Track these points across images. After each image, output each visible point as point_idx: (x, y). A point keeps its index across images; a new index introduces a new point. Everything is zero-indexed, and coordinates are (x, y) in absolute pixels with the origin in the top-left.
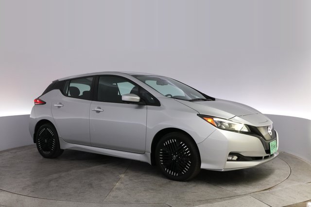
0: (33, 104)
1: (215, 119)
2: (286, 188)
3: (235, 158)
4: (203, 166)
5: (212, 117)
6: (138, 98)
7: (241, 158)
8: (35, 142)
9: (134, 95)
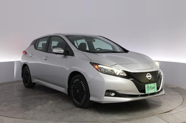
0: (22, 54)
1: (99, 66)
2: (180, 111)
3: (113, 94)
4: (92, 99)
5: (97, 64)
6: (63, 51)
7: (117, 95)
8: (22, 77)
9: (62, 49)
